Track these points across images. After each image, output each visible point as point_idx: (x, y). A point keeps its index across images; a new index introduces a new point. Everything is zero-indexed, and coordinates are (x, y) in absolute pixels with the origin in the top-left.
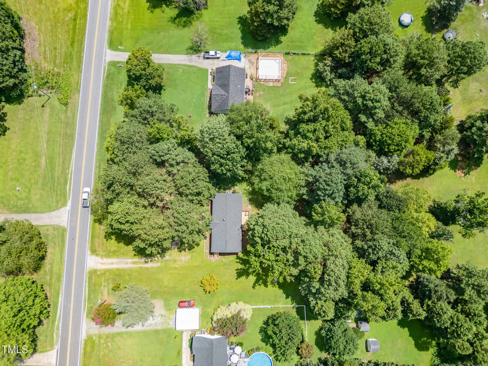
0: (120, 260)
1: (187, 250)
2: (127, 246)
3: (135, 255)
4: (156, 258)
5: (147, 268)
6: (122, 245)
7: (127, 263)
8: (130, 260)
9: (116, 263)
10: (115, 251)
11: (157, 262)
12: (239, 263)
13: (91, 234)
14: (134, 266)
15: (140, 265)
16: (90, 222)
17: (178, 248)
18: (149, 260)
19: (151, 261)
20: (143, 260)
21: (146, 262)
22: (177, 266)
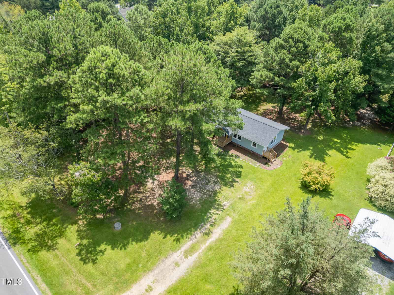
0: (156, 271)
1: (237, 179)
2: (147, 239)
3: (178, 240)
4: (214, 216)
5: (220, 240)
6: (133, 246)
7: (177, 265)
8: (177, 256)
9: (156, 281)
10: (129, 266)
11: (223, 218)
12: (300, 151)
13: (39, 280)
14: (195, 256)
15: (204, 247)
16: (20, 261)
17: (225, 185)
18: (208, 226)
19: (211, 225)
20: (198, 234)
21: (208, 234)
22: (254, 202)
